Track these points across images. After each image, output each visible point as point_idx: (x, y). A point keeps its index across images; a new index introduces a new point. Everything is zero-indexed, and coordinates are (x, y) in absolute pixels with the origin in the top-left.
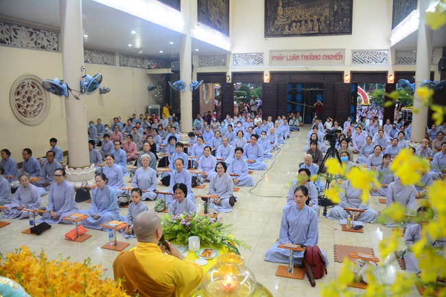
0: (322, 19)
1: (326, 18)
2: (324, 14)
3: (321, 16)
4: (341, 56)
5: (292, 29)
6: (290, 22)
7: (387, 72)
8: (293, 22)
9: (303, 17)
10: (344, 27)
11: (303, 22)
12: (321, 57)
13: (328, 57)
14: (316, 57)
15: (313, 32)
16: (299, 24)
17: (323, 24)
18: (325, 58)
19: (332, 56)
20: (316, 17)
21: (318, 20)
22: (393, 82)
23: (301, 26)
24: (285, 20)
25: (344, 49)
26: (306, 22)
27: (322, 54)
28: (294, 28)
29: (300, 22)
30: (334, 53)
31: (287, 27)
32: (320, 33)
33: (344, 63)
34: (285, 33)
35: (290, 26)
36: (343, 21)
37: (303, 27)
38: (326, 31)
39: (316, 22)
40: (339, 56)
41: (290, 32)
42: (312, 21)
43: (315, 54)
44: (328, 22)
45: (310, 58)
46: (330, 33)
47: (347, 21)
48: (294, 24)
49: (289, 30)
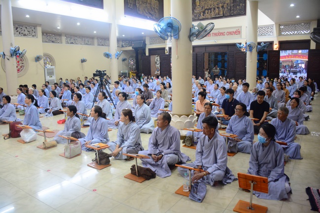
0: (225, 6)
1: (228, 4)
2: (226, 2)
3: (225, 3)
4: (239, 32)
5: (205, 15)
6: (204, 10)
7: (273, 42)
8: (206, 9)
9: (212, 6)
10: (240, 10)
11: (212, 9)
12: (226, 34)
13: (230, 33)
14: (222, 34)
15: (219, 16)
16: (209, 11)
17: (226, 9)
18: (228, 34)
19: (233, 32)
20: (221, 5)
21: (222, 7)
22: (277, 49)
23: (211, 12)
24: (201, 9)
25: (241, 27)
26: (214, 9)
27: (226, 31)
28: (207, 14)
29: (210, 9)
30: (234, 30)
31: (202, 13)
32: (224, 16)
33: (241, 37)
34: (200, 18)
35: (204, 12)
36: (239, 6)
37: (213, 12)
38: (228, 14)
39: (221, 8)
40: (238, 32)
41: (204, 17)
42: (218, 8)
43: (221, 31)
44: (229, 8)
45: (218, 34)
46: (231, 16)
47: (242, 5)
48: (207, 11)
49: (203, 15)
